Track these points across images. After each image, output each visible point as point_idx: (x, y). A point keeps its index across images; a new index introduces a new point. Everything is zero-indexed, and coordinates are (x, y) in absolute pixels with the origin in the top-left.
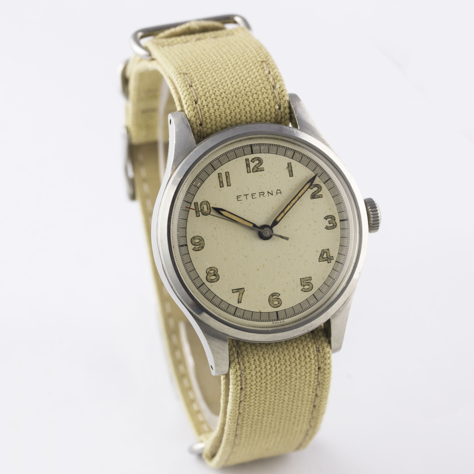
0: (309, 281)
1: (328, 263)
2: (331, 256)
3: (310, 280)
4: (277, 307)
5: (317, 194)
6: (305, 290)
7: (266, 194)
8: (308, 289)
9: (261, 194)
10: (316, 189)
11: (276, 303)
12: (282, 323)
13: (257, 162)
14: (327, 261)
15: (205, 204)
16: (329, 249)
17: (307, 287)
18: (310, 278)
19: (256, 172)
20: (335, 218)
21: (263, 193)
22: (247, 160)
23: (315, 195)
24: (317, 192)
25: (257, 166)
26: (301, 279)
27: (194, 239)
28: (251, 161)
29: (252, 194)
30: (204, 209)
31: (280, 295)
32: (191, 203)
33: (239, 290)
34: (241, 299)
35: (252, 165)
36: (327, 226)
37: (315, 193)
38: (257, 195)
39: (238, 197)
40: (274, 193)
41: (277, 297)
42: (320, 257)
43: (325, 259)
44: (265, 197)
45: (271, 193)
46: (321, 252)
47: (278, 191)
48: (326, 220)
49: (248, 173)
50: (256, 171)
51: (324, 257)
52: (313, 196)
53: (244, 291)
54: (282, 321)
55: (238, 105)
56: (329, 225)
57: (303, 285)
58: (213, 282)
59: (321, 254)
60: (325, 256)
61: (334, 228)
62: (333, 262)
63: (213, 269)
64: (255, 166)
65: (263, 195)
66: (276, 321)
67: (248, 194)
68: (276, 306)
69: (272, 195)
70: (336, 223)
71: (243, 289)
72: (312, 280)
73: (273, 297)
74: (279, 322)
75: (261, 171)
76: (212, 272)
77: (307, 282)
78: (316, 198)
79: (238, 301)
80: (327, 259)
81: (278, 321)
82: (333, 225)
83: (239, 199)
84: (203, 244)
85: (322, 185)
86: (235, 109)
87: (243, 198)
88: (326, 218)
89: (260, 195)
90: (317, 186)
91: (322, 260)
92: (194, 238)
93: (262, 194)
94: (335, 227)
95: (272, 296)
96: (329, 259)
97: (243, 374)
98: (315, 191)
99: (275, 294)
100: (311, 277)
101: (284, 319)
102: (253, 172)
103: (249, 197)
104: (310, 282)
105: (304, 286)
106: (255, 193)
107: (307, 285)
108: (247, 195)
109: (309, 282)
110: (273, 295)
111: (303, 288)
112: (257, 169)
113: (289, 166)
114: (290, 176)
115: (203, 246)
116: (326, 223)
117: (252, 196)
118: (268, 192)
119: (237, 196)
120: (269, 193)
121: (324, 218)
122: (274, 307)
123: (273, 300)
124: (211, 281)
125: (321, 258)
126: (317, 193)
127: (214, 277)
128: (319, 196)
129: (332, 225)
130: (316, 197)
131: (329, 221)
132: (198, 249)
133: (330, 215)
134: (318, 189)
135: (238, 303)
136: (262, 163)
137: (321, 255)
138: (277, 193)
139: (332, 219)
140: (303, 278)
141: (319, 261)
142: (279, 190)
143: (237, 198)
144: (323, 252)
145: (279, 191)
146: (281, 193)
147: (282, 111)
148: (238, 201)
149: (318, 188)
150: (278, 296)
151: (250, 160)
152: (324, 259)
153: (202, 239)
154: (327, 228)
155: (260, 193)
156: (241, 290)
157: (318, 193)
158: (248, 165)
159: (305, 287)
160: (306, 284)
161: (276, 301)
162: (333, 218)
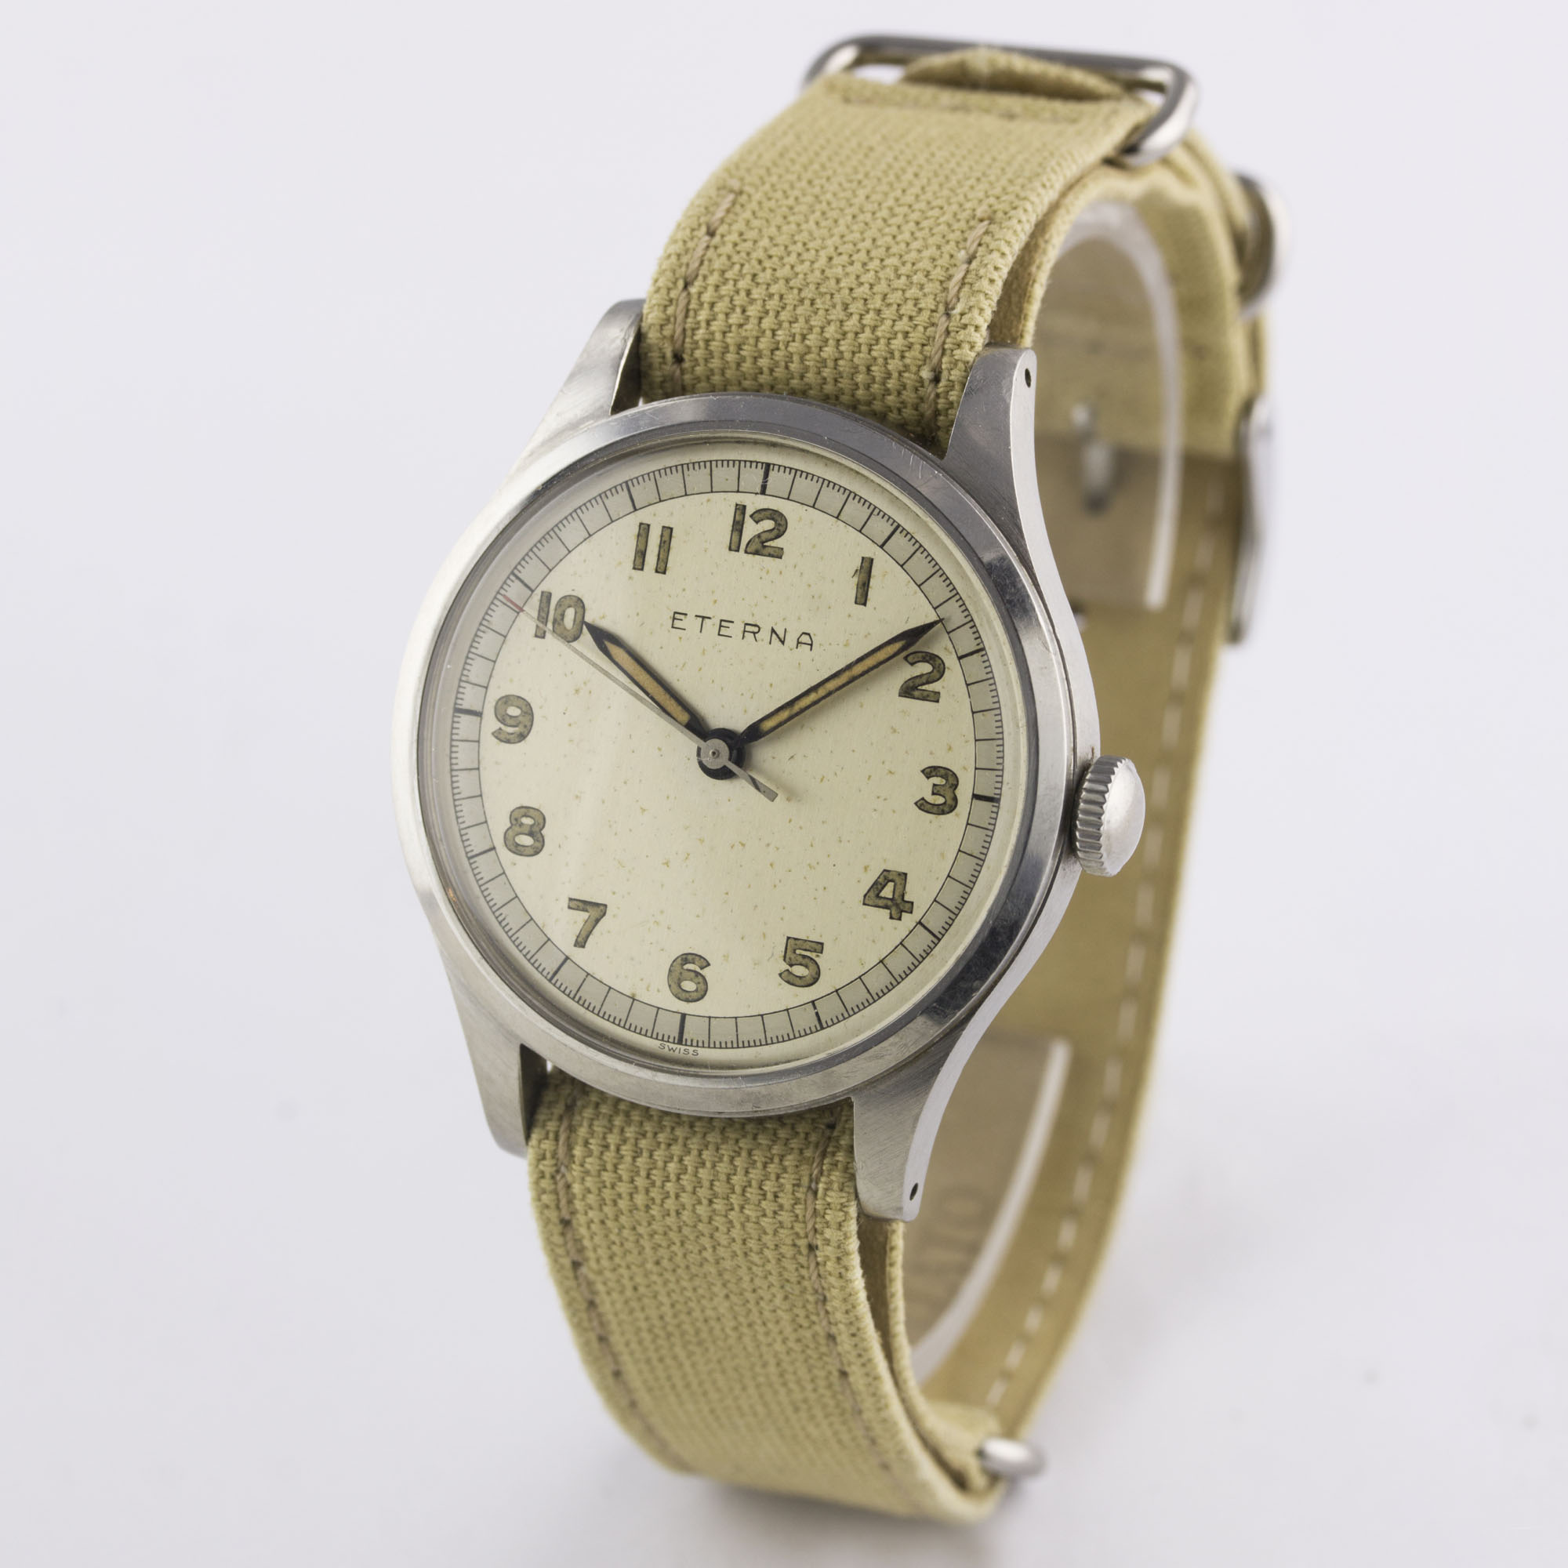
0: (813, 955)
1: (891, 918)
2: (907, 898)
3: (815, 951)
4: (687, 1001)
5: (924, 687)
6: (791, 978)
7: (765, 634)
8: (800, 978)
9: (748, 628)
10: (925, 668)
11: (689, 986)
12: (690, 1056)
13: (768, 524)
14: (889, 911)
15: (570, 606)
16: (906, 874)
17: (799, 971)
18: (818, 947)
19: (757, 556)
20: (958, 781)
21: (756, 629)
22: (741, 509)
23: (915, 688)
24: (924, 680)
25: (764, 537)
26: (788, 938)
27: (506, 703)
28: (751, 516)
29: (721, 621)
30: (562, 619)
31: (709, 965)
32: (532, 591)
33: (588, 908)
34: (588, 937)
35: (751, 529)
36: (923, 799)
37: (918, 681)
38: (736, 630)
39: (677, 616)
40: (791, 640)
41: (698, 970)
42: (869, 891)
43: (885, 901)
44: (760, 642)
45: (782, 636)
46: (879, 878)
47: (805, 639)
48: (928, 778)
49: (730, 549)
50: (757, 553)
51: (882, 894)
52: (907, 688)
53: (604, 914)
54: (691, 1049)
55: (805, 332)
56: (930, 799)
57: (790, 959)
58: (521, 855)
59: (876, 883)
60: (887, 892)
61: (943, 813)
62: (908, 920)
63: (532, 812)
64: (759, 536)
65: (754, 633)
66: (674, 1043)
67: (709, 618)
68: (684, 995)
69: (783, 642)
70: (955, 799)
71: (602, 908)
72: (822, 953)
73: (686, 967)
74: (682, 1051)
75: (770, 555)
76: (527, 821)
77: (804, 957)
78: (914, 698)
79: (576, 941)
80: (890, 903)
81: (679, 1046)
82: (945, 803)
83: (677, 624)
84: (525, 726)
85: (950, 661)
86: (791, 339)
87: (690, 623)
88: (930, 772)
89: (745, 631)
90: (931, 659)
91: (872, 899)
92: (506, 700)
93: (752, 629)
94: (946, 809)
95: (682, 959)
96: (899, 907)
97: (563, 1176)
98: (921, 676)
99: (693, 959)
100: (822, 944)
101: (697, 1046)
102: (746, 552)
103: (711, 627)
104: (817, 959)
105: (791, 965)
106: (732, 622)
107: (801, 965)
108: (707, 620)
109: (812, 959)
110: (686, 958)
111: (788, 970)
112: (761, 547)
113: (866, 568)
114: (856, 603)
115: (526, 733)
116: (924, 788)
117: (721, 626)
118: (773, 631)
119: (675, 613)
120: (774, 635)
121: (923, 771)
122: (679, 998)
123: (681, 973)
124: (514, 850)
125: (872, 894)
126: (923, 684)
127: (526, 841)
128: (928, 696)
129: (940, 800)
130: (916, 693)
131: (934, 785)
132: (508, 737)
133: (945, 768)
134: (932, 671)
135: (575, 946)
136: (784, 532)
137: (877, 886)
138: (798, 643)
139: (947, 780)
140: (796, 939)
141: (864, 904)
142: (809, 634)
143: (674, 619)
144: (886, 877)
145: (807, 637)
146: (811, 645)
147: (940, 390)
148: (673, 627)
149: (934, 668)
150: (702, 968)
151: (749, 511)
152: (881, 902)
153: (528, 711)
154: (922, 805)
155: (746, 624)
156: (596, 908)
157: (928, 682)
158: (738, 527)
159: (794, 967)
160: (800, 959)
161: (691, 980)
162: (951, 780)
